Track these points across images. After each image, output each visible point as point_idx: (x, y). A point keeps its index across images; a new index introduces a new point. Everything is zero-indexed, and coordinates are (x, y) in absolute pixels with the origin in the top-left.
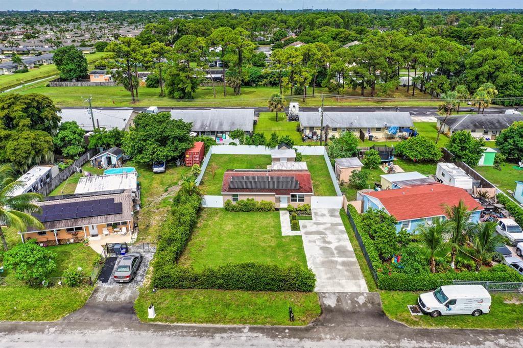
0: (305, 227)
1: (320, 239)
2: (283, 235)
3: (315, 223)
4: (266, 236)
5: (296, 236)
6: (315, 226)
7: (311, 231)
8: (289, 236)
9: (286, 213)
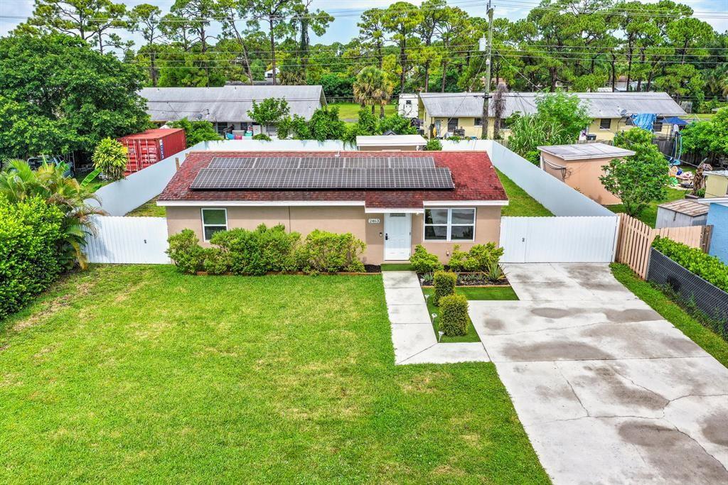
0: (495, 325)
1: (593, 381)
2: (401, 359)
3: (535, 312)
4: (315, 366)
5: (467, 365)
6: (540, 320)
7: (528, 342)
8: (433, 368)
9: (406, 280)
